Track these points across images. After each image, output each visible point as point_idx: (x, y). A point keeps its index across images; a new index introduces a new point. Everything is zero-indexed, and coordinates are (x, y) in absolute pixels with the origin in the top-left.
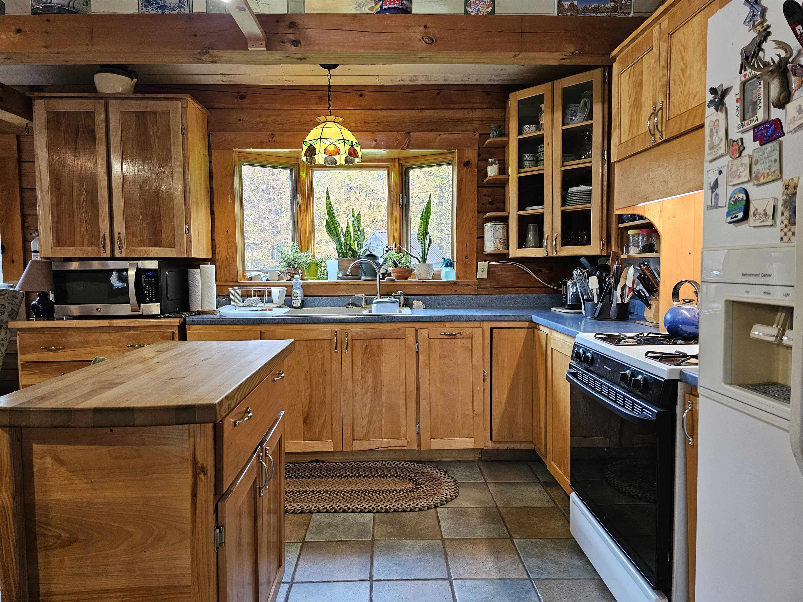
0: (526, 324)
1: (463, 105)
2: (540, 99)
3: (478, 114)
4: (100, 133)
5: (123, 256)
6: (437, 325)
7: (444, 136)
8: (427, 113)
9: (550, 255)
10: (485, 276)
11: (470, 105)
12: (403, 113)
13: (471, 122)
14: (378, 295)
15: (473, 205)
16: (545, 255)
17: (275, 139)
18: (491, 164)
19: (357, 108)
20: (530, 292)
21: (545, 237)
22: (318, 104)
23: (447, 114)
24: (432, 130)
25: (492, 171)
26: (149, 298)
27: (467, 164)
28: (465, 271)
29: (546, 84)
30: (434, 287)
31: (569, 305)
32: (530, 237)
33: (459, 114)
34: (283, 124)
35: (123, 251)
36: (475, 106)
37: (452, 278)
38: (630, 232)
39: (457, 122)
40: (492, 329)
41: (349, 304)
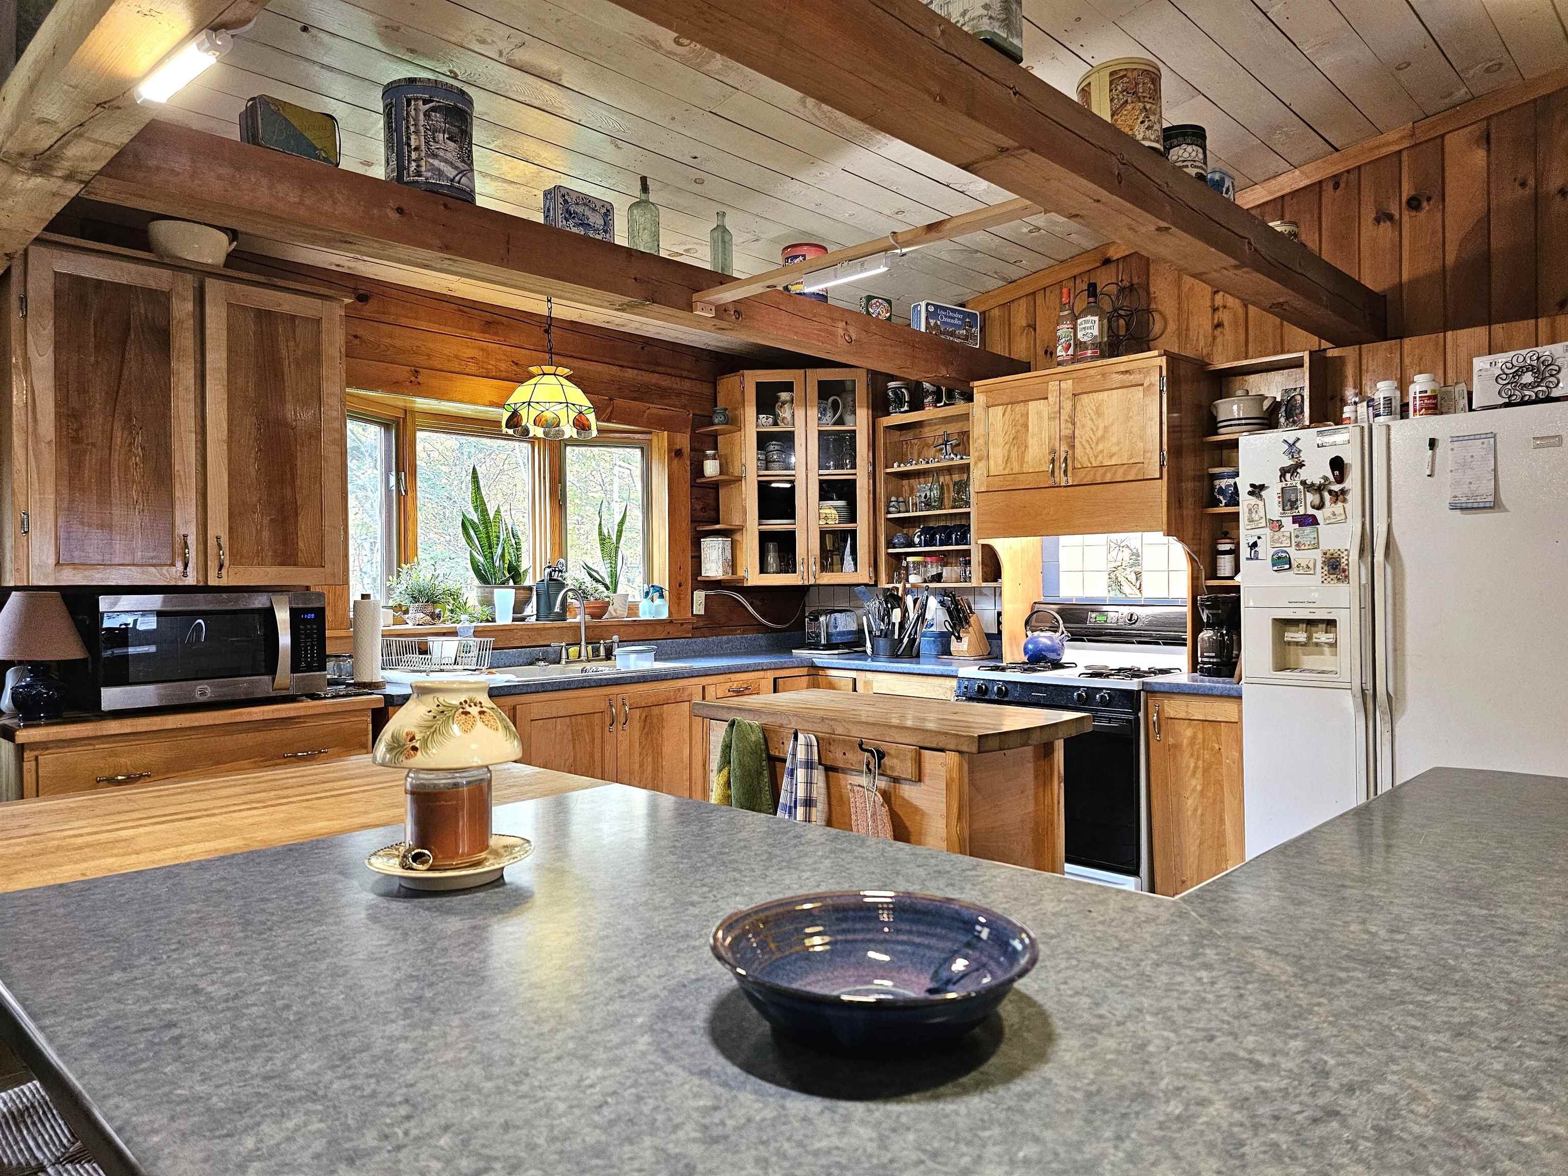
0: (804, 671)
1: (670, 371)
2: (788, 387)
3: (687, 385)
4: (183, 340)
5: (224, 582)
6: (721, 678)
7: (655, 409)
8: (630, 374)
9: (806, 583)
10: (702, 612)
11: (678, 372)
12: (599, 367)
13: (679, 394)
14: (583, 643)
15: (685, 513)
16: (800, 583)
17: (420, 379)
18: (707, 457)
19: (540, 348)
20: (744, 632)
21: (798, 559)
22: (484, 332)
23: (654, 379)
24: (634, 399)
25: (711, 468)
26: (306, 661)
27: (678, 453)
28: (679, 605)
29: (797, 371)
30: (642, 629)
31: (824, 645)
32: (771, 559)
33: (665, 382)
34: (428, 355)
35: (224, 571)
36: (685, 374)
37: (665, 615)
38: (910, 559)
39: (663, 394)
40: (775, 679)
41: (538, 660)
